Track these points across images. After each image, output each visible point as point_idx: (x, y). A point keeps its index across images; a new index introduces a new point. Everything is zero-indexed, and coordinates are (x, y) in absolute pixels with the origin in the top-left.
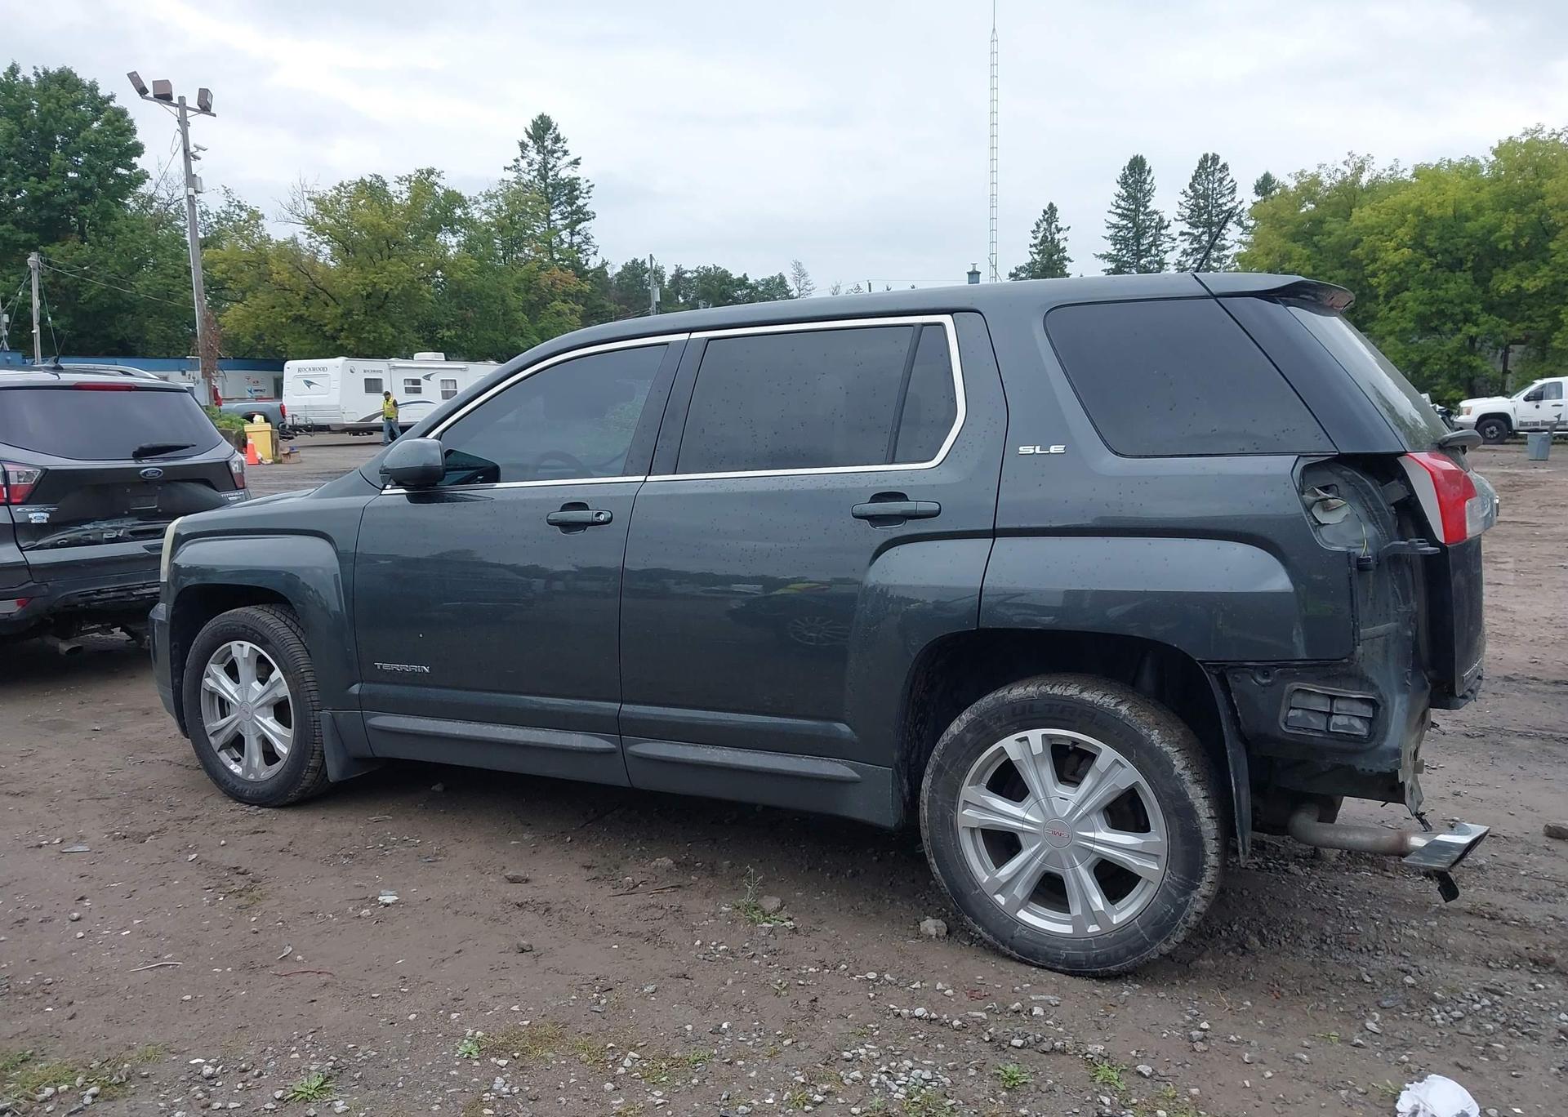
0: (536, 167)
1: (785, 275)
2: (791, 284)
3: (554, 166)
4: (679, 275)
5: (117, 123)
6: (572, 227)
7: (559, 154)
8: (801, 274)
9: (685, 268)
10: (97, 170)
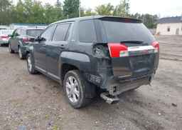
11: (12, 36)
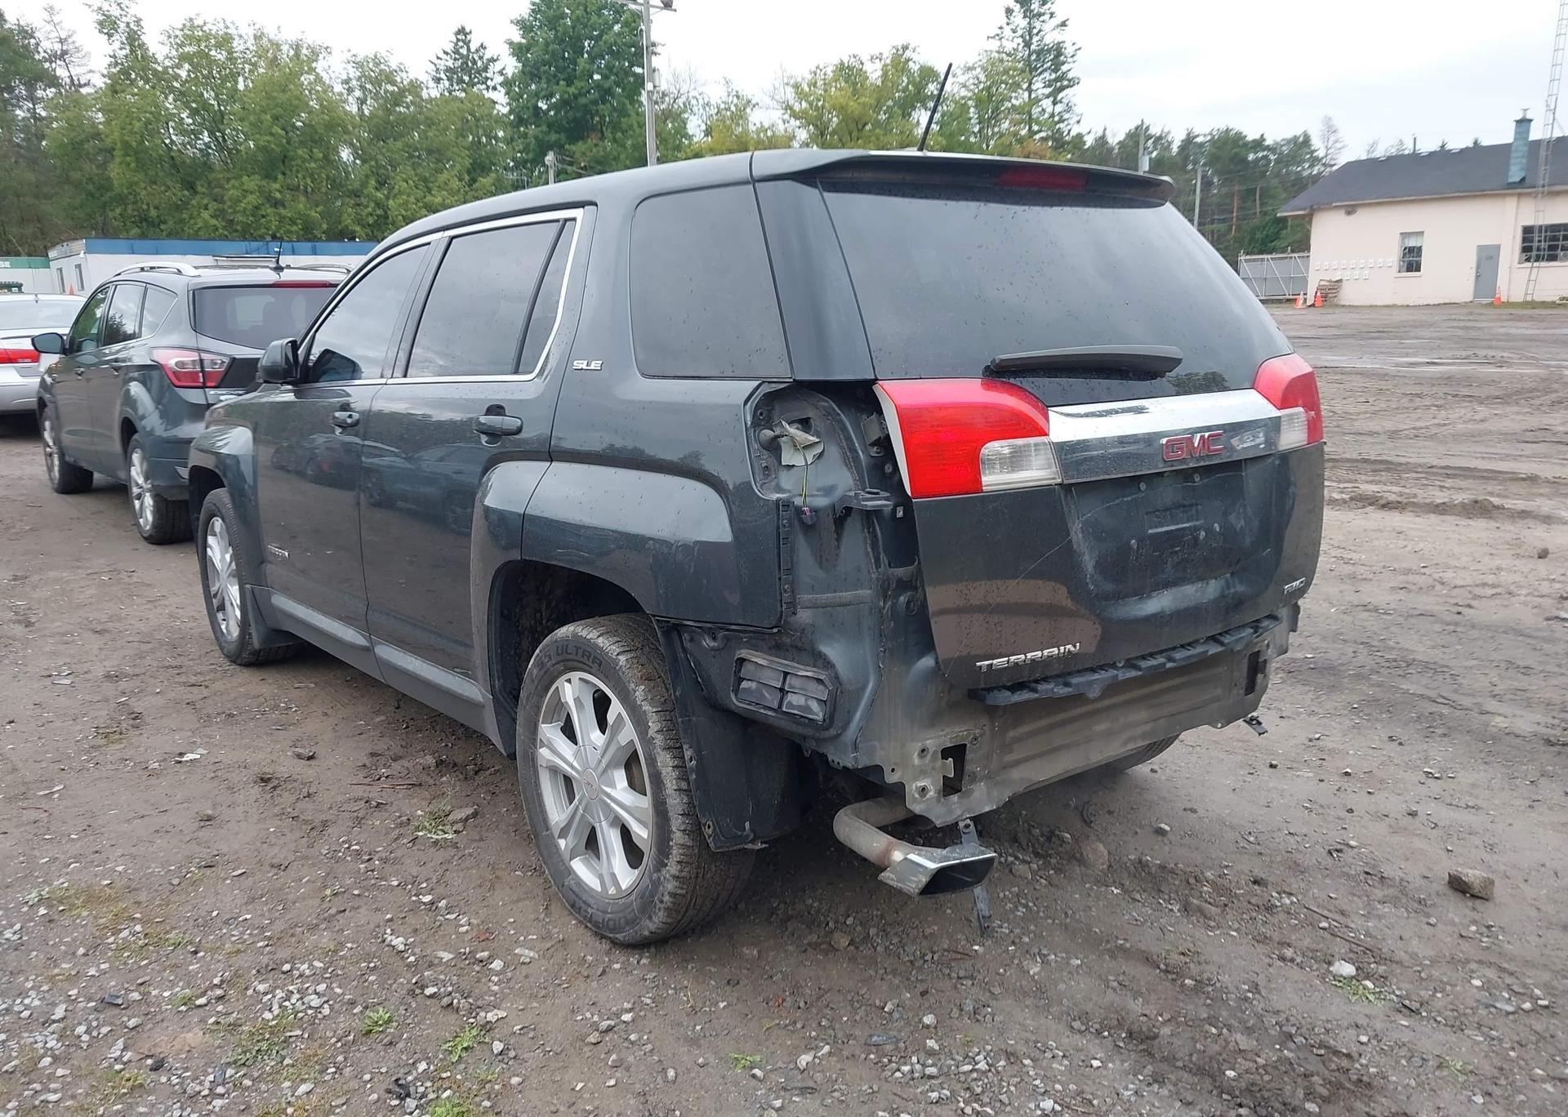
0: (1020, 32)
1: (1310, 132)
2: (1317, 143)
3: (1040, 31)
4: (1189, 142)
5: (633, 24)
6: (1054, 95)
7: (1047, 17)
8: (1330, 129)
9: (1196, 131)
10: (615, 70)
11: (70, 347)
